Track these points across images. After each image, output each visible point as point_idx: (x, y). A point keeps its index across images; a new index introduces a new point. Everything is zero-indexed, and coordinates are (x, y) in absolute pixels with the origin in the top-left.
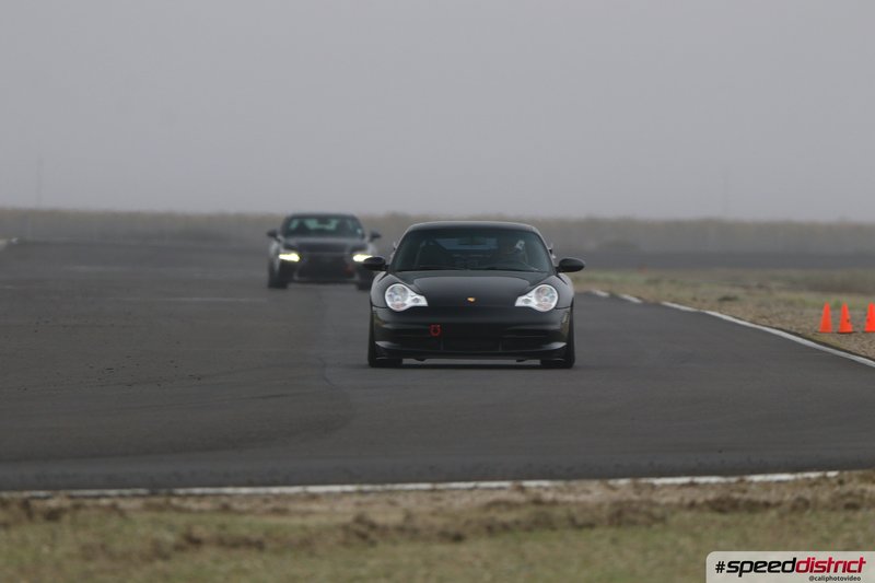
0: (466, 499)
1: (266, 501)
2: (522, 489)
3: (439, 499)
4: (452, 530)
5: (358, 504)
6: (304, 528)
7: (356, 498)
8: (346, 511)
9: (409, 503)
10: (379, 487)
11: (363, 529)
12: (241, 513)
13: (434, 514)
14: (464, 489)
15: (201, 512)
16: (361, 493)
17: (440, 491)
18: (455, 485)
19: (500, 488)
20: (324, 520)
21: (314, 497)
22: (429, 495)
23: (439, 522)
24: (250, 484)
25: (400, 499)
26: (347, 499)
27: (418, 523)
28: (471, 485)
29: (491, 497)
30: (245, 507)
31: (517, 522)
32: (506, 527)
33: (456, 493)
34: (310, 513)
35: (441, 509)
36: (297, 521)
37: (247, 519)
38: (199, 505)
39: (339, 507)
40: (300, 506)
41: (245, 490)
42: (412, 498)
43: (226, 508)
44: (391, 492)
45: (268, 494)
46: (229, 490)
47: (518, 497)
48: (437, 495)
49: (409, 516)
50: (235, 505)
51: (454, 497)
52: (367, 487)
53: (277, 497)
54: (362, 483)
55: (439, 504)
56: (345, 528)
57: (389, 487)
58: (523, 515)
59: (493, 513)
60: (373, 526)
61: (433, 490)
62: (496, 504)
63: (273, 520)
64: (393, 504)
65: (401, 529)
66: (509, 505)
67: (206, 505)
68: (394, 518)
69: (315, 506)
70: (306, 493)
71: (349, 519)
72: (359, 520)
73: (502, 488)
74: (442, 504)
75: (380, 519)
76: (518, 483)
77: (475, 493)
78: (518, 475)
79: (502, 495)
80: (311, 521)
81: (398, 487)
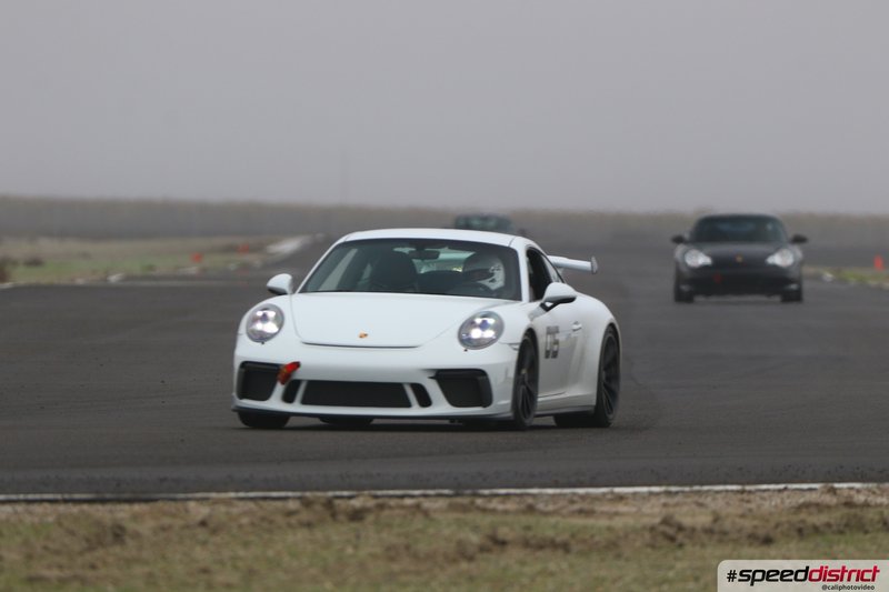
0: (776, 500)
1: (572, 502)
2: (833, 491)
3: (748, 501)
4: (761, 532)
5: (665, 505)
6: (609, 529)
7: (663, 500)
8: (653, 512)
9: (717, 504)
10: (687, 489)
11: (671, 531)
12: (546, 514)
13: (743, 516)
14: (774, 490)
15: (506, 512)
16: (668, 493)
17: (750, 492)
18: (764, 487)
19: (810, 490)
20: (631, 521)
21: (621, 498)
22: (739, 496)
23: (748, 524)
24: (556, 485)
25: (708, 500)
26: (654, 500)
27: (727, 525)
28: (782, 486)
29: (802, 501)
30: (551, 508)
31: (828, 525)
32: (816, 529)
33: (766, 495)
34: (617, 514)
35: (750, 510)
36: (603, 522)
37: (553, 520)
38: (503, 506)
39: (647, 509)
40: (606, 508)
41: (550, 491)
42: (721, 499)
43: (531, 509)
44: (699, 493)
45: (574, 494)
46: (535, 491)
47: (829, 499)
48: (745, 496)
49: (717, 519)
50: (541, 506)
51: (763, 499)
52: (673, 489)
53: (583, 497)
54: (669, 485)
55: (749, 506)
56: (652, 529)
57: (696, 488)
58: (833, 517)
59: (803, 516)
60: (680, 528)
61: (743, 492)
62: (807, 505)
63: (579, 521)
64: (700, 505)
65: (709, 531)
66: (820, 507)
67: (511, 506)
68: (703, 519)
69: (622, 508)
70: (612, 493)
71: (657, 520)
72: (666, 521)
73: (813, 491)
74: (753, 506)
75: (687, 521)
76: (830, 485)
77: (786, 493)
78: (830, 476)
79: (813, 497)
80: (618, 523)
81: (706, 488)
